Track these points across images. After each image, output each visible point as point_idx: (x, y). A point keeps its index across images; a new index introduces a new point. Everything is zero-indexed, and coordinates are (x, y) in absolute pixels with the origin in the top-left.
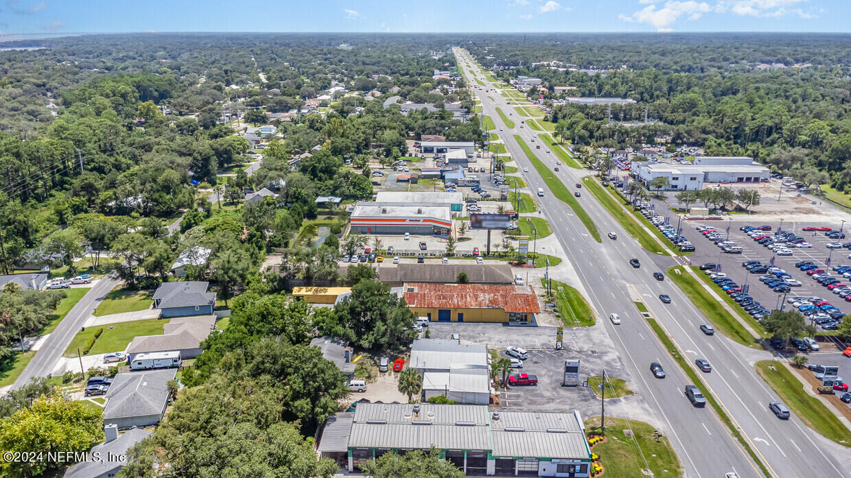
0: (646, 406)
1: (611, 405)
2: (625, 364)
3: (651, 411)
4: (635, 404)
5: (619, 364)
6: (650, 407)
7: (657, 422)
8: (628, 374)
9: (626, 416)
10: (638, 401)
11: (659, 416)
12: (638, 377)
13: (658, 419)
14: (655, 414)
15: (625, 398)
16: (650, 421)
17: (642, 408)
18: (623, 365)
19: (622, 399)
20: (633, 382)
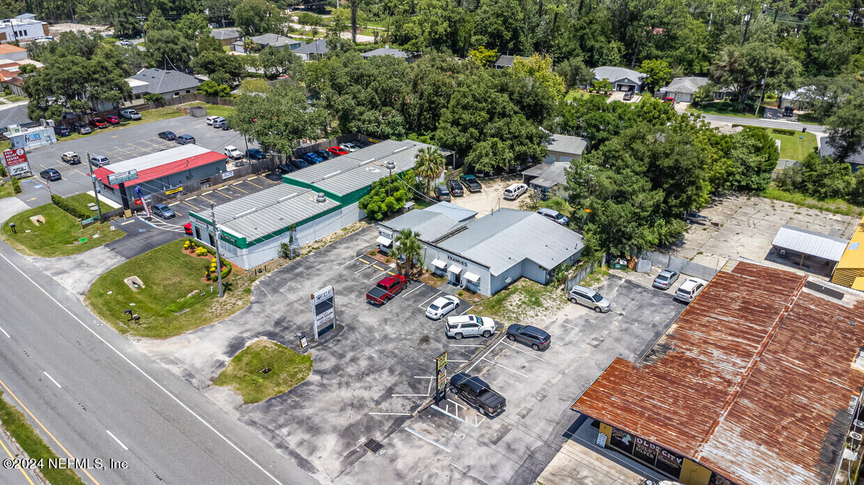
0: (176, 370)
1: (236, 338)
2: (279, 451)
3: (164, 365)
4: (198, 363)
5: (292, 442)
6: (168, 371)
7: (145, 351)
8: (253, 423)
9: (200, 334)
10: (197, 370)
11: (145, 361)
12: (227, 430)
13: (145, 355)
14: (154, 362)
15: (222, 364)
16: (158, 346)
17: (182, 362)
18: (279, 446)
19: (227, 359)
20: (229, 408)
